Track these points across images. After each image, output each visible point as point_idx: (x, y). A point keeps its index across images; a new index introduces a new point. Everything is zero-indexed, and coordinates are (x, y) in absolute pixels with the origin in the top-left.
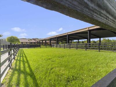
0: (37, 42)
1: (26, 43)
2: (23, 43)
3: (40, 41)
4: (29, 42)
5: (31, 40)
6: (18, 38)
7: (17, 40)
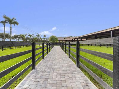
0: (72, 40)
1: (62, 41)
2: (60, 41)
3: (75, 39)
4: (64, 40)
5: (66, 38)
6: (57, 37)
7: (56, 39)
